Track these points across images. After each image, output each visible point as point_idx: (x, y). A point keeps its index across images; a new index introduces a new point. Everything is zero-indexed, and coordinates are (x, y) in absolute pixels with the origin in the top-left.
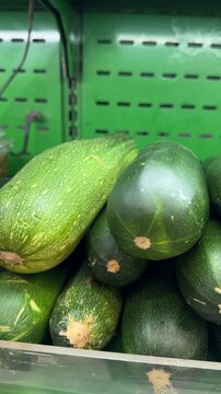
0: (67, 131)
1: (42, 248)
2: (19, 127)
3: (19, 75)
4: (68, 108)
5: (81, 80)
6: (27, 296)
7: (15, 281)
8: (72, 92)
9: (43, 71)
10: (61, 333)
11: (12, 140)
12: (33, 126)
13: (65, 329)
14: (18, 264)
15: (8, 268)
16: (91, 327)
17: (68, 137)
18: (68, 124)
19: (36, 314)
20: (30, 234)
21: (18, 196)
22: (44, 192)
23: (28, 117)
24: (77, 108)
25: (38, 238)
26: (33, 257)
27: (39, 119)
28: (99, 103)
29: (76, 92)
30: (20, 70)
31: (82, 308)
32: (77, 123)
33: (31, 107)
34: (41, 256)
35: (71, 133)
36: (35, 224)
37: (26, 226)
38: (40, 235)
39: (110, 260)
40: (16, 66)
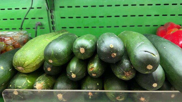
0: (52, 28)
1: (28, 65)
2: (34, 28)
3: (31, 10)
4: (51, 20)
5: (54, 10)
6: (27, 79)
7: (23, 75)
8: (52, 14)
9: (40, 8)
10: (35, 87)
11: (30, 34)
12: (39, 28)
13: (36, 86)
14: (23, 70)
15: (21, 71)
16: (43, 85)
17: (52, 31)
18: (52, 26)
19: (29, 83)
20: (24, 62)
21: (21, 52)
22: (28, 51)
23: (36, 24)
24: (54, 20)
25: (27, 63)
26: (26, 68)
27: (41, 25)
28: (62, 18)
29: (53, 14)
30: (31, 8)
31: (40, 80)
32: (55, 25)
33: (37, 21)
34: (28, 67)
35: (53, 29)
36: (26, 59)
37: (23, 60)
38: (27, 62)
39: (48, 67)
40: (30, 7)
